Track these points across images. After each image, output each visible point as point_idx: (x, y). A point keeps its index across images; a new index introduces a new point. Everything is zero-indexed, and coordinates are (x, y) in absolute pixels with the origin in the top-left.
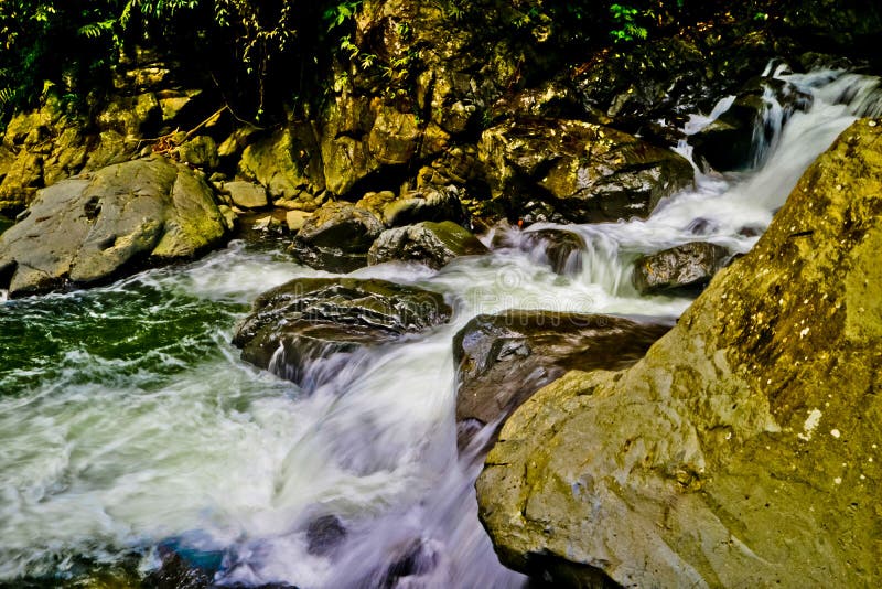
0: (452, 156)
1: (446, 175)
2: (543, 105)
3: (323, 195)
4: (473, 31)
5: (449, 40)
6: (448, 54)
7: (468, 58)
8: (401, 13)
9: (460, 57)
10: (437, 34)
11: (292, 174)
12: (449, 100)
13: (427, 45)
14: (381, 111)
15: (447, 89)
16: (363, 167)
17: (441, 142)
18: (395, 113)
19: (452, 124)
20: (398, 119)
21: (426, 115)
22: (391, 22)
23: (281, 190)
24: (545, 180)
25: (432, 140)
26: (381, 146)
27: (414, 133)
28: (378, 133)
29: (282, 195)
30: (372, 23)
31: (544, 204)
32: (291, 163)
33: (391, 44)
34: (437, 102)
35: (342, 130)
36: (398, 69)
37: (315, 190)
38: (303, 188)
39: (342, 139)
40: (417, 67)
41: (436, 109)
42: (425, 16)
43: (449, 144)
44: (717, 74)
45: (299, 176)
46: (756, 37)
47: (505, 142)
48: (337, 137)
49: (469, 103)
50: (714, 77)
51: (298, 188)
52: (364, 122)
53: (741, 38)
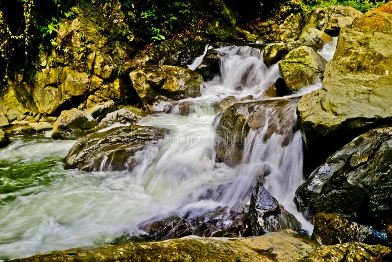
0: (104, 89)
1: (101, 98)
2: (146, 62)
3: (38, 116)
4: (107, 37)
5: (99, 40)
6: (100, 46)
7: (107, 48)
8: (80, 29)
9: (104, 47)
10: (95, 38)
11: (20, 108)
12: (103, 65)
13: (91, 42)
14: (69, 73)
15: (102, 60)
16: (61, 99)
17: (100, 83)
18: (77, 73)
19: (104, 75)
20: (78, 75)
21: (92, 72)
22: (75, 32)
23: (15, 117)
24: (164, 86)
25: (95, 83)
26: (72, 88)
27: (87, 80)
28: (69, 82)
29: (16, 119)
30: (66, 33)
31: (162, 96)
32: (18, 103)
33: (75, 42)
34: (97, 66)
35: (47, 84)
36: (79, 53)
37: (34, 114)
38: (27, 114)
39: (47, 88)
40: (88, 52)
41: (97, 69)
42: (88, 30)
43: (103, 83)
44: (191, 50)
45: (25, 109)
46: (199, 38)
47: (145, 74)
48: (45, 87)
49: (111, 66)
50: (191, 52)
51: (25, 114)
52: (60, 78)
53: (194, 38)
